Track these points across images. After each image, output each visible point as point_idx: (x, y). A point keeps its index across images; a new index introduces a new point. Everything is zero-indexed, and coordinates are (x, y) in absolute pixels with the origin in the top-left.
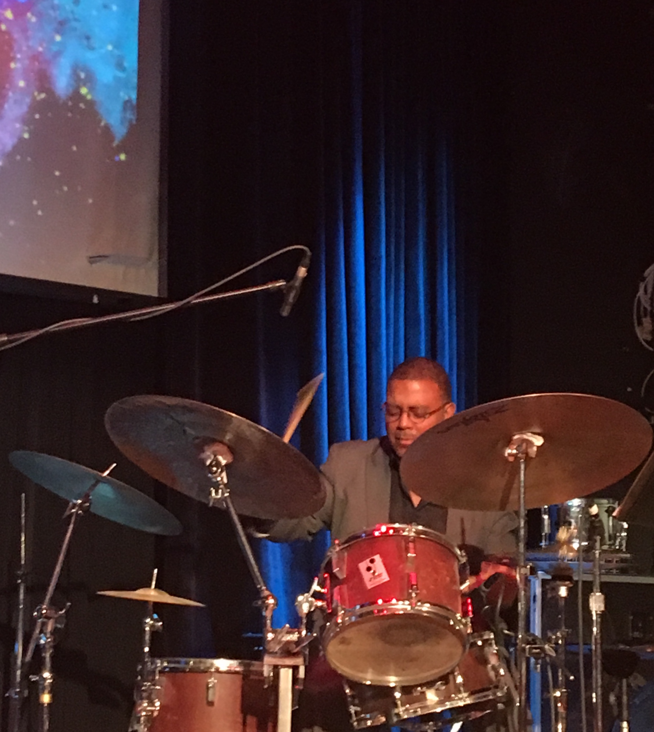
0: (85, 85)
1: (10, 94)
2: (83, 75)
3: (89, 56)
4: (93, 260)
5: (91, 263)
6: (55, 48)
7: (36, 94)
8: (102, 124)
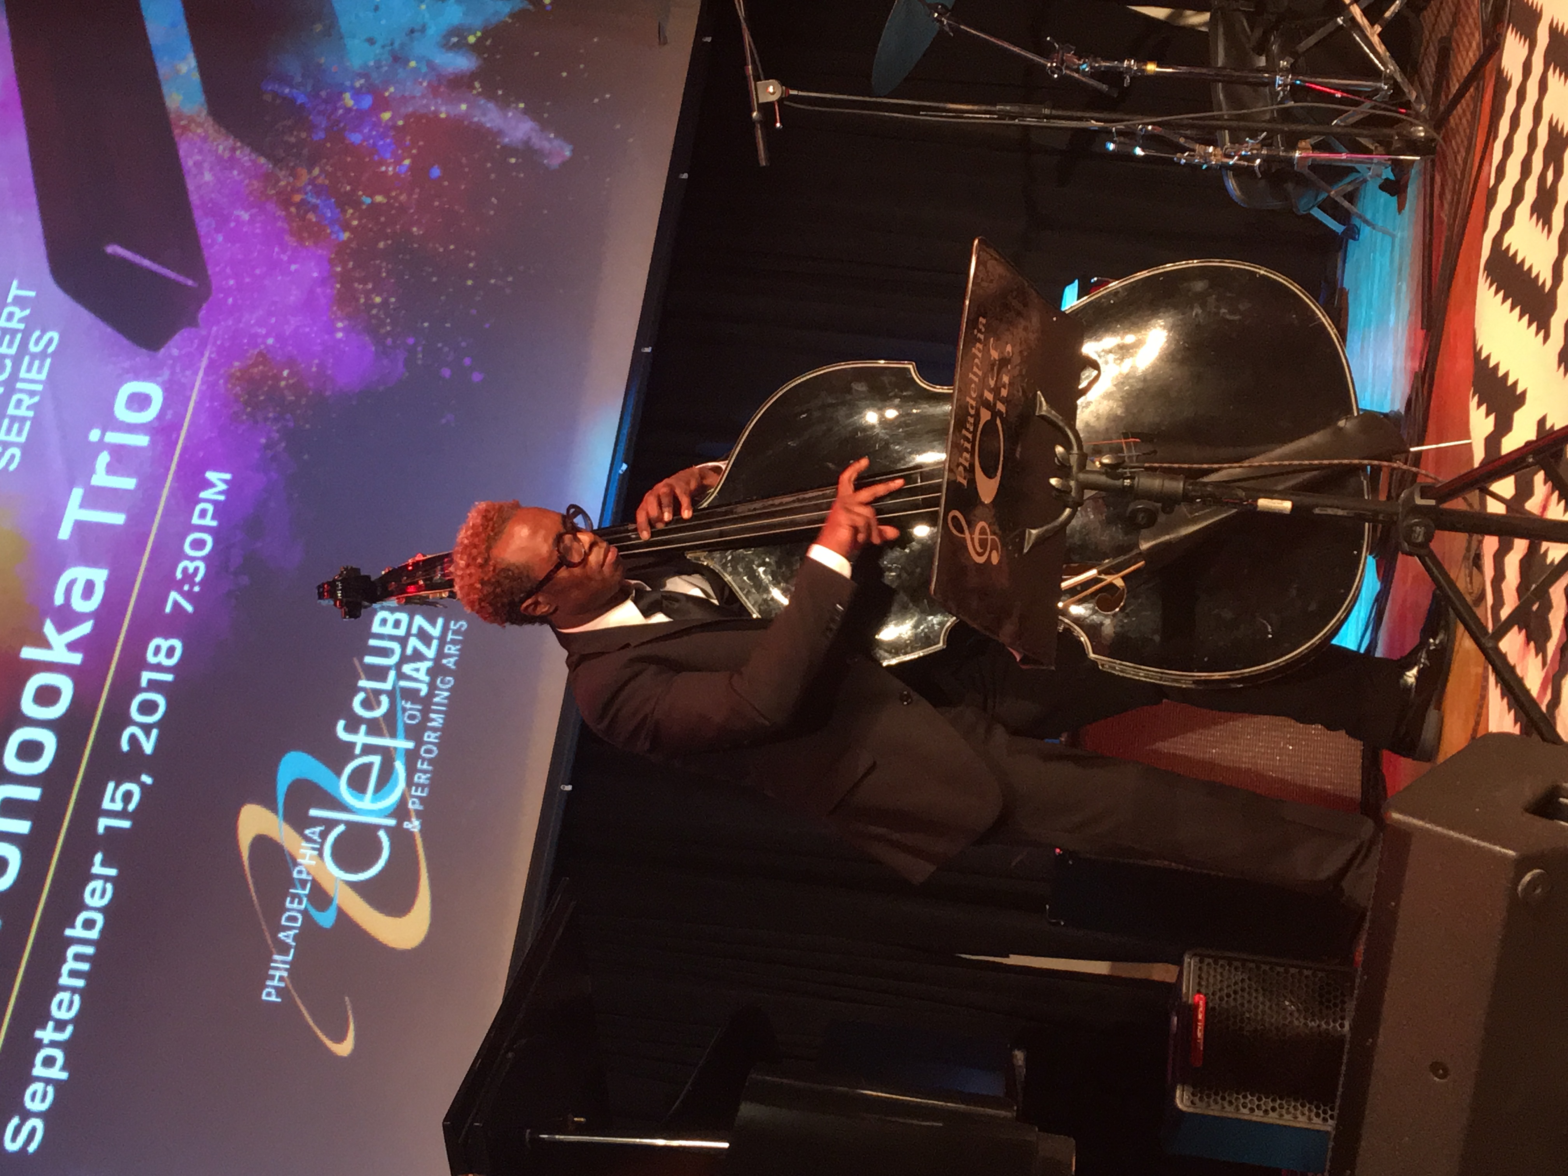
0: (466, 38)
1: (476, 119)
2: (455, 40)
3: (432, 31)
4: (663, 40)
5: (665, 43)
6: (424, 69)
7: (475, 92)
8: (510, 21)
